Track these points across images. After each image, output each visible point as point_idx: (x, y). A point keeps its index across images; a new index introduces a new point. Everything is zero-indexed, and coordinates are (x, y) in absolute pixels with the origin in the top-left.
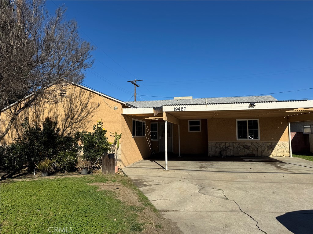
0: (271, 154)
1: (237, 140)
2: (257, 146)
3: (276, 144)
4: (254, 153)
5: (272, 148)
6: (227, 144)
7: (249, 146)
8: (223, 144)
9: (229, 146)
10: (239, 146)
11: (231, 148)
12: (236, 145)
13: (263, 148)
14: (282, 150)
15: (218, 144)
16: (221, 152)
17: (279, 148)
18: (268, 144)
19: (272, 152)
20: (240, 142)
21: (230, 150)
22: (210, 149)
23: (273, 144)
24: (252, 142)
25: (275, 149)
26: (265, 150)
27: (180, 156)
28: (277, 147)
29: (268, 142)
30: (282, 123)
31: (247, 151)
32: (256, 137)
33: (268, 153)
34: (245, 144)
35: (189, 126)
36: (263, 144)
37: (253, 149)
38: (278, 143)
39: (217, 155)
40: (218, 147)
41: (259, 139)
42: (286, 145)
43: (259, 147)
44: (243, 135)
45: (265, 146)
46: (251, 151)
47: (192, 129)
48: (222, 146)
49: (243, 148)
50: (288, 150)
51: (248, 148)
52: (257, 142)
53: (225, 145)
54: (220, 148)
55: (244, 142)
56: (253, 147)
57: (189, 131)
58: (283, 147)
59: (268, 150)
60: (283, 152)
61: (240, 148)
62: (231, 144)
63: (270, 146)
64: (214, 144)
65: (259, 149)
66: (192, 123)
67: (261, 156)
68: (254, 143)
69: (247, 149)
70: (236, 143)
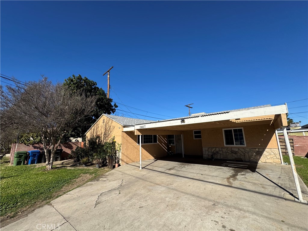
0: (259, 160)
1: (225, 145)
2: (244, 151)
3: (264, 150)
4: (242, 158)
5: (260, 154)
6: (217, 149)
7: (237, 151)
8: (214, 149)
9: (219, 151)
10: (227, 151)
11: (221, 152)
12: (224, 150)
13: (250, 154)
14: (272, 156)
15: (210, 149)
16: (212, 155)
17: (267, 154)
18: (254, 150)
19: (260, 158)
20: (228, 148)
21: (220, 154)
22: (204, 153)
23: (261, 150)
24: (238, 148)
25: (263, 155)
26: (252, 155)
27: (183, 157)
28: (265, 153)
29: (254, 148)
30: (268, 130)
31: (235, 156)
32: (242, 143)
33: (255, 158)
34: (233, 149)
35: (194, 135)
36: (250, 150)
37: (240, 154)
38: (266, 150)
39: (210, 157)
40: (210, 151)
41: (245, 146)
42: (276, 151)
43: (246, 152)
44: (229, 141)
45: (252, 151)
46: (239, 156)
47: (196, 137)
48: (213, 151)
49: (231, 153)
50: (278, 156)
51: (236, 153)
52: (243, 148)
53: (216, 149)
54: (212, 152)
55: (232, 148)
56: (240, 152)
57: (194, 139)
58: (272, 154)
59: (255, 155)
60: (272, 158)
61: (228, 152)
62: (220, 149)
63: (257, 152)
64: (206, 149)
65: (247, 154)
66: (196, 132)
67: (248, 160)
68: (240, 149)
69: (234, 153)
70: (225, 148)
